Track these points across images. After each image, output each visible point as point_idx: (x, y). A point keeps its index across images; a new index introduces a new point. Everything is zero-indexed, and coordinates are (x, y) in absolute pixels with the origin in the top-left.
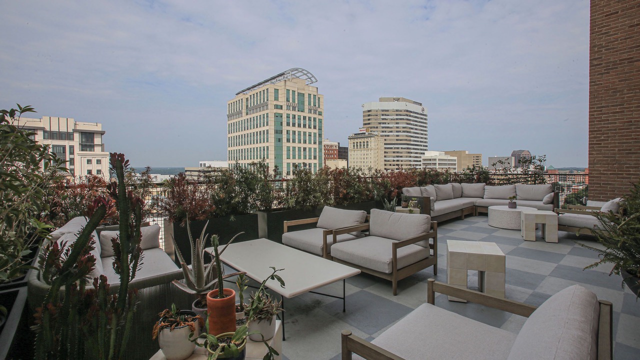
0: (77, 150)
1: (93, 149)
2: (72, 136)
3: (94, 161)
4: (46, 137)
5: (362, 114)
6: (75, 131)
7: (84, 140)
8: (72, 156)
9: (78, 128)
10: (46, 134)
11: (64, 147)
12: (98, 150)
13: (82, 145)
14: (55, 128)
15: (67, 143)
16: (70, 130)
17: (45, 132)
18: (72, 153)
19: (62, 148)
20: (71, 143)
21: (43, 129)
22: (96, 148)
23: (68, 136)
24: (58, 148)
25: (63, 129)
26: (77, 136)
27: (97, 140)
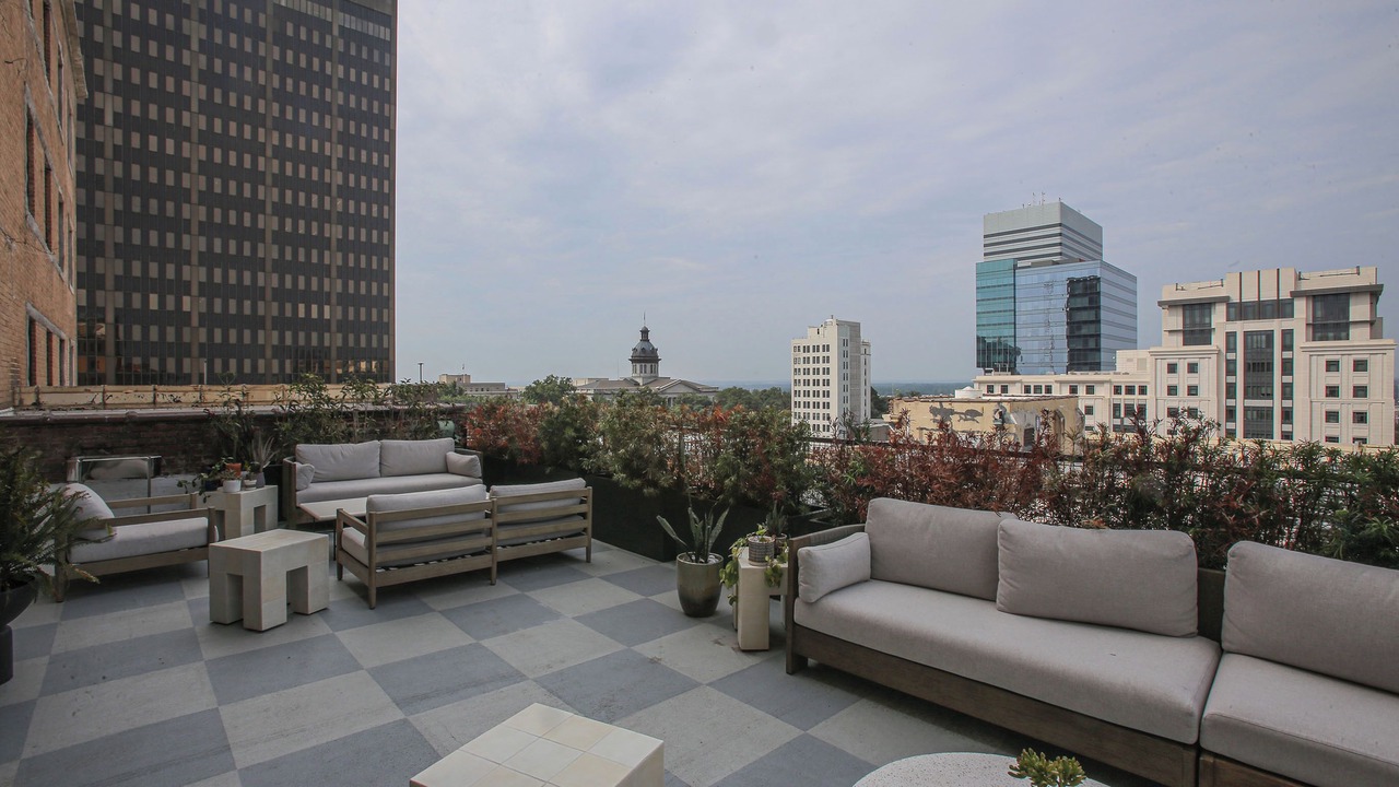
0: (1301, 339)
1: (1343, 334)
2: (1288, 310)
3: (1346, 364)
4: (1233, 316)
6: (1296, 294)
7: (1319, 314)
8: (1287, 355)
9: (1305, 286)
10: (1232, 310)
11: (1269, 335)
12: (1359, 336)
13: (1313, 325)
14: (1250, 296)
15: (1276, 326)
16: (1285, 295)
17: (1229, 305)
18: (1287, 346)
19: (1264, 337)
20: (1286, 324)
21: (1225, 300)
22: (1353, 331)
23: (1281, 309)
24: (1255, 337)
25: (1269, 295)
26: (1301, 308)
27: (1359, 310)
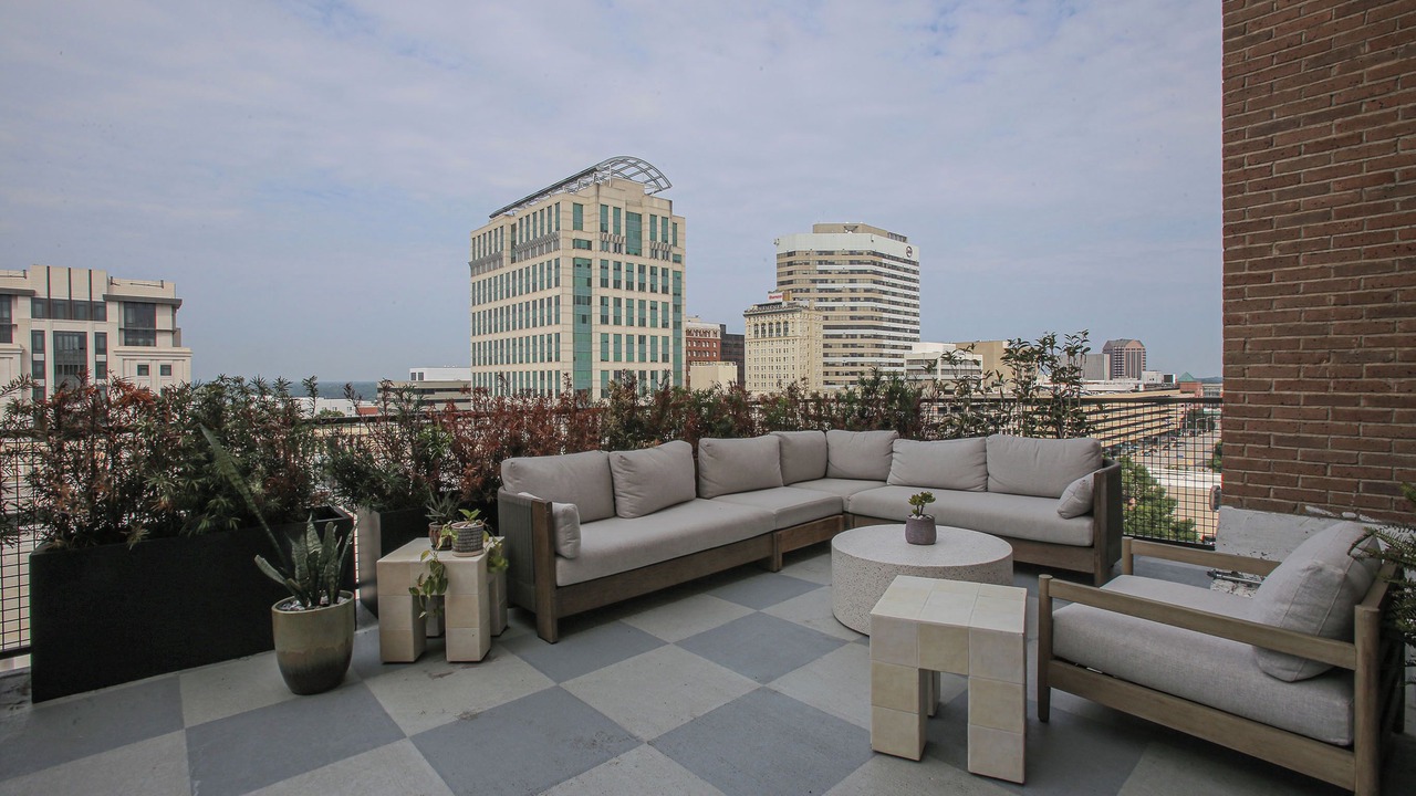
0: (114, 342)
1: (152, 340)
2: (101, 311)
3: (155, 368)
4: (39, 313)
5: (775, 261)
6: (108, 298)
7: (130, 320)
8: (101, 358)
9: (117, 292)
10: (39, 306)
11: (82, 337)
12: (163, 342)
13: (125, 330)
14: (59, 293)
15: (89, 328)
16: (97, 298)
17: (35, 301)
18: (101, 350)
19: (76, 339)
20: (100, 327)
21: (30, 294)
22: (160, 339)
23: (94, 311)
24: (66, 338)
25: (81, 295)
26: (113, 311)
27: (163, 320)
